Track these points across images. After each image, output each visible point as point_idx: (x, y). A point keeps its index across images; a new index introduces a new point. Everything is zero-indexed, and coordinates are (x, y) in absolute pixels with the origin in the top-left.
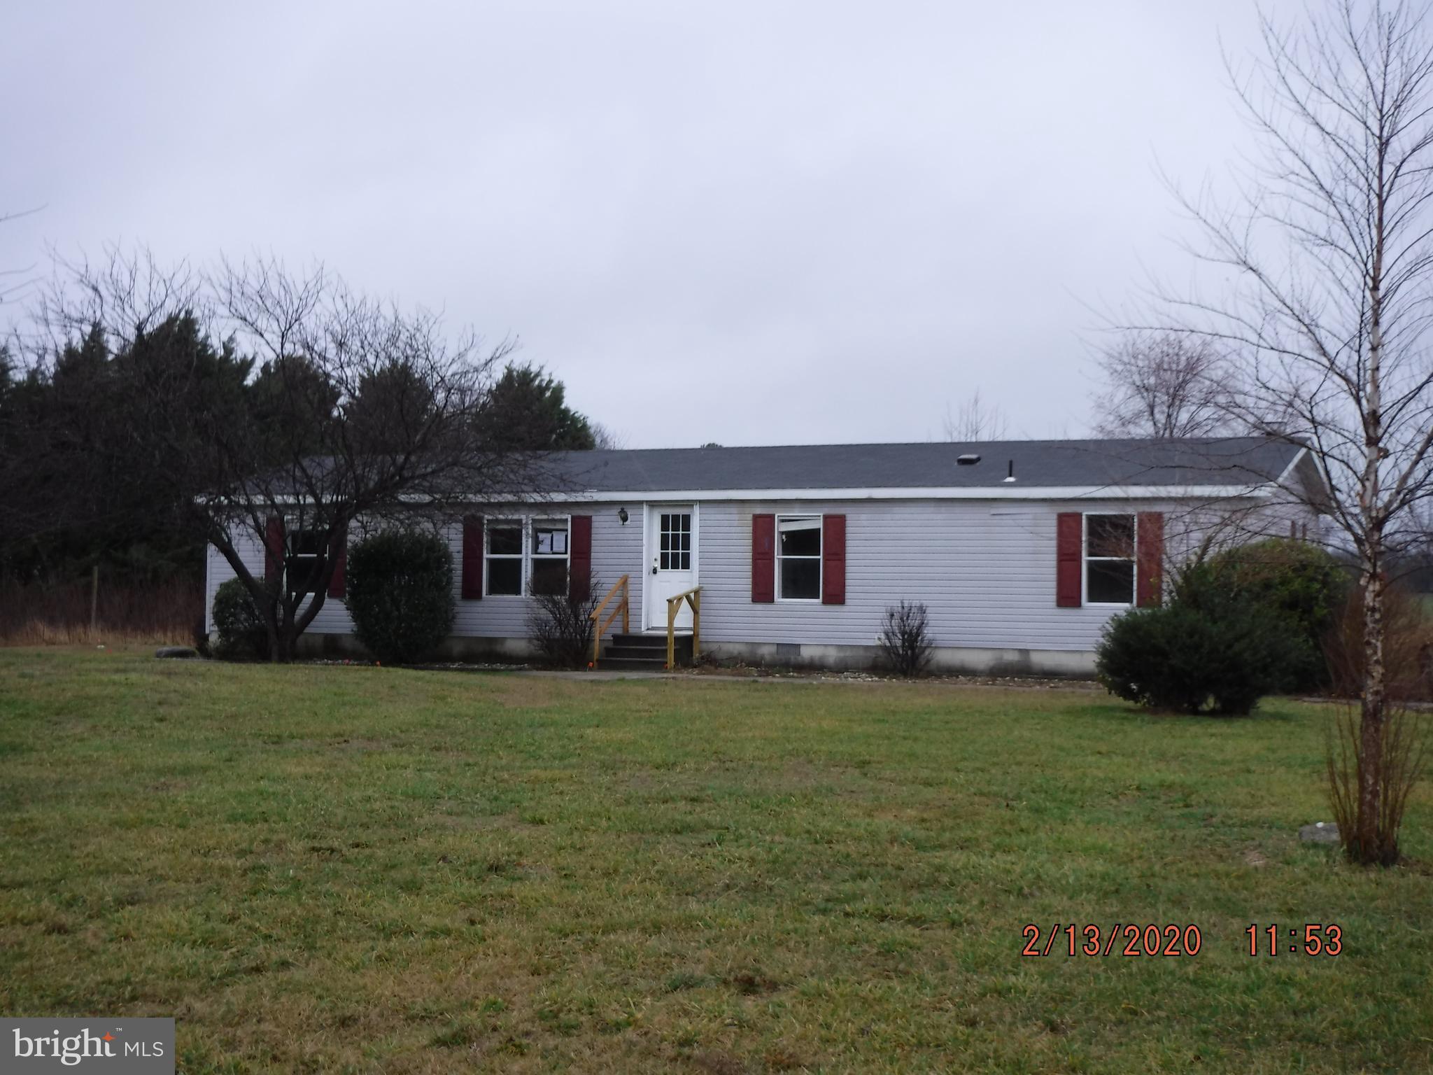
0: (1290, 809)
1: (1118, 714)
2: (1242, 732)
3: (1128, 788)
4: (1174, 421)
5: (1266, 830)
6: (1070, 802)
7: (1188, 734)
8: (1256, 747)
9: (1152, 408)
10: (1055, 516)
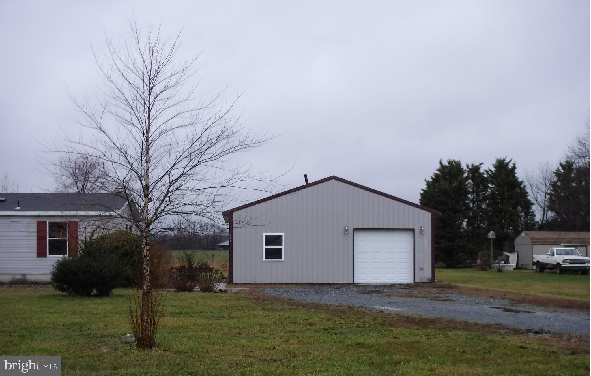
0: (120, 329)
1: (59, 297)
2: (106, 302)
3: (59, 326)
4: (85, 187)
5: (110, 338)
6: (36, 332)
7: (85, 304)
8: (109, 307)
9: (76, 182)
10: (36, 223)
